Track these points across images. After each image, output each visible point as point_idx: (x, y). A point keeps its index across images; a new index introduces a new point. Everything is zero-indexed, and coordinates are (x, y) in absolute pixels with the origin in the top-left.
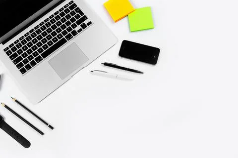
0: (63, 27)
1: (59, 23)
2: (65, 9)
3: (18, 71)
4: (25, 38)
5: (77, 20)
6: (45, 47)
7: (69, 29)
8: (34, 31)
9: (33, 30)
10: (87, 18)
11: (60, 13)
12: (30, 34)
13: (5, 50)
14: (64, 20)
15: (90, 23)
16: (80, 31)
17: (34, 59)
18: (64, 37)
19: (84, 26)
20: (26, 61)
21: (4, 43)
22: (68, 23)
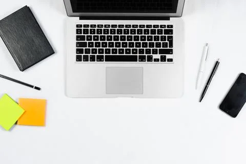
0: (145, 45)
1: (143, 38)
2: (159, 28)
3: (75, 55)
4: (103, 29)
5: (162, 48)
6: (114, 51)
7: (148, 52)
8: (116, 29)
9: (115, 26)
10: (172, 54)
11: (152, 28)
12: (111, 28)
13: (77, 26)
14: (150, 38)
15: (171, 60)
16: (156, 60)
17: (96, 55)
18: (138, 55)
19: (163, 59)
20: (87, 51)
21: (82, 18)
22: (152, 45)
